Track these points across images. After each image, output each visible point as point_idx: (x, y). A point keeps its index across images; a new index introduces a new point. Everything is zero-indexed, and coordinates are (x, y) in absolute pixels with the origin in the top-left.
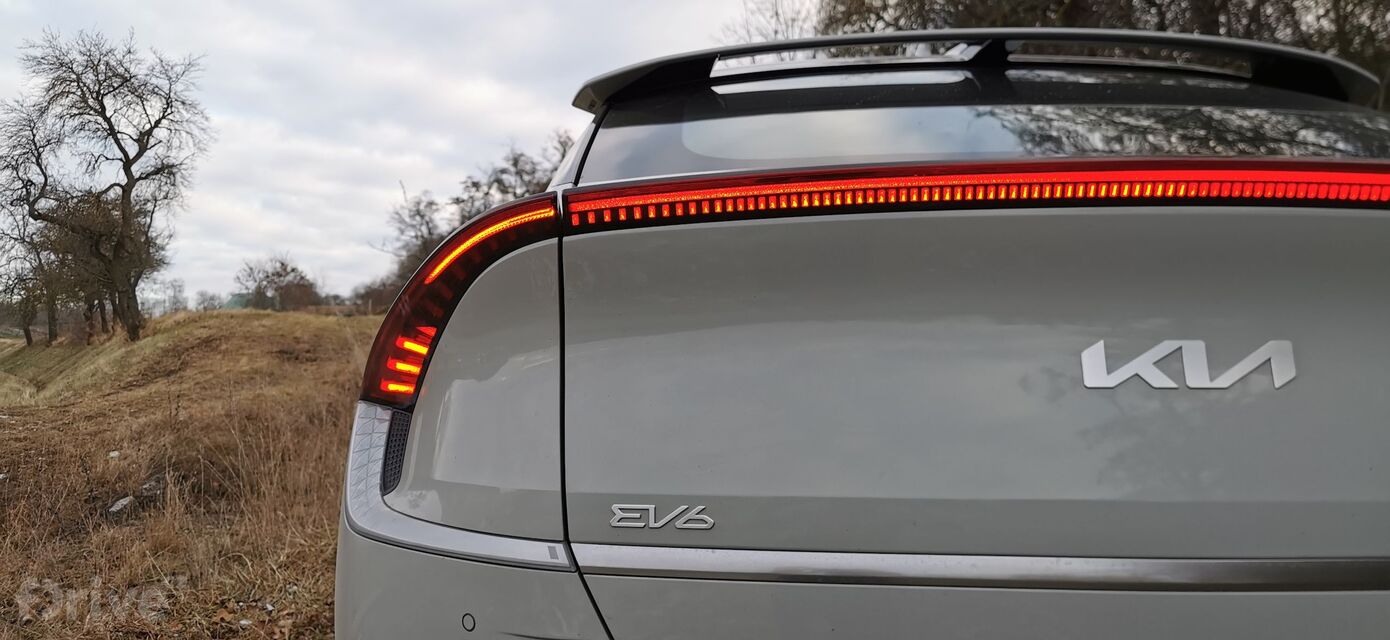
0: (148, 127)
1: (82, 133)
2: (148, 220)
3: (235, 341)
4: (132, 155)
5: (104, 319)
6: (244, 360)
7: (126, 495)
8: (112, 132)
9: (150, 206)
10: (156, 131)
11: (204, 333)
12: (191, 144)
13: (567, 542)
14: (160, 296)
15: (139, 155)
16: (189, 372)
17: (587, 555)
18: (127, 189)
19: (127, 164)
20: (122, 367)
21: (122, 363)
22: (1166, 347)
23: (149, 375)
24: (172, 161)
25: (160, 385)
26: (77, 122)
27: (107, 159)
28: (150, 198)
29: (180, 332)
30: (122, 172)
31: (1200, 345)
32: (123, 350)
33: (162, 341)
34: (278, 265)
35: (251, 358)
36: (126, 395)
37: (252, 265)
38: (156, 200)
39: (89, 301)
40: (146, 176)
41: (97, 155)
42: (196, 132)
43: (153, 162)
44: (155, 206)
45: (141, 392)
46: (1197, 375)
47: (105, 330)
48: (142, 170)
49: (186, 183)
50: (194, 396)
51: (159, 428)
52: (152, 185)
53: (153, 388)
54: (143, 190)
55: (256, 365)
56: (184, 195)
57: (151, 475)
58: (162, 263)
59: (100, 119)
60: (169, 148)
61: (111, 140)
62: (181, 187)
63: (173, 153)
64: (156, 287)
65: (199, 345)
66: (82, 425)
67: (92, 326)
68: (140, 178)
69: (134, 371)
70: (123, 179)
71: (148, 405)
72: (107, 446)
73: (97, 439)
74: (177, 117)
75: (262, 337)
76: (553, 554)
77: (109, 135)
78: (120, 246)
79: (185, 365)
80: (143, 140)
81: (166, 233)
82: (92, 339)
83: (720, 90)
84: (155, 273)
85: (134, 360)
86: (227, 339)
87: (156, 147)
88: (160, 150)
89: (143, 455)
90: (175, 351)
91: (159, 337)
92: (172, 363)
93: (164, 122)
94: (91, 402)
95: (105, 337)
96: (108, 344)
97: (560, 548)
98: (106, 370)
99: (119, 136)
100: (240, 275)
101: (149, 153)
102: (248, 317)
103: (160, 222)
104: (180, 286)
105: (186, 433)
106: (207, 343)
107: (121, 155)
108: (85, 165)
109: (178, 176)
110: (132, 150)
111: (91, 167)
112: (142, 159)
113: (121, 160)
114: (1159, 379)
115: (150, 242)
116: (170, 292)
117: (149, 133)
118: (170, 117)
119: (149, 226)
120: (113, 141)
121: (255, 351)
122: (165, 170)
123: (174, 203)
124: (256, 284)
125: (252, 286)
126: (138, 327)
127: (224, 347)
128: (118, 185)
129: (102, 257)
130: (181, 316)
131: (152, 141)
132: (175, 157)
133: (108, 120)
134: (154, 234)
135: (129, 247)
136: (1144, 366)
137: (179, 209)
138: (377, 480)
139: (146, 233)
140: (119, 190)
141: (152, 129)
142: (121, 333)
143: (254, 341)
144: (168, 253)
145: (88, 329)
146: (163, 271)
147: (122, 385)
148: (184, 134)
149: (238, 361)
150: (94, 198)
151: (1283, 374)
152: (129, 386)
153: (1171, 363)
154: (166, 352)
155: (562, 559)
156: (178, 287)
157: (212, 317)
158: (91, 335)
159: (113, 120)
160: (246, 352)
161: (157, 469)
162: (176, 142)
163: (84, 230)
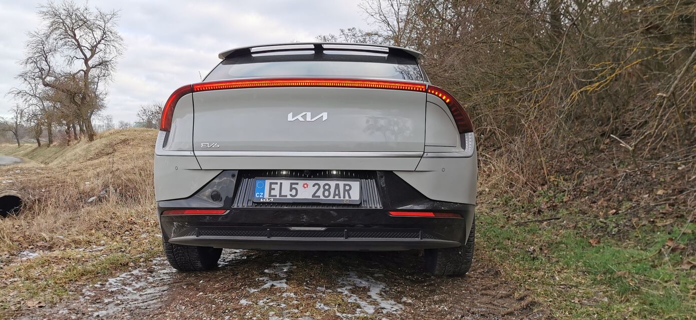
0: (95, 43)
1: (66, 47)
2: (96, 86)
3: (136, 141)
4: (88, 56)
5: (75, 133)
6: (141, 149)
7: (94, 196)
8: (79, 46)
9: (96, 80)
10: (99, 46)
11: (123, 138)
12: (115, 52)
13: (193, 151)
14: (101, 123)
15: (92, 56)
16: (116, 154)
17: (197, 153)
18: (86, 73)
19: (86, 61)
20: (87, 152)
21: (87, 150)
22: (304, 113)
23: (99, 155)
24: (107, 59)
25: (105, 158)
26: (62, 42)
27: (77, 58)
28: (96, 76)
29: (113, 137)
30: (84, 64)
31: (310, 113)
32: (87, 145)
33: (104, 141)
34: (158, 108)
35: (144, 148)
36: (89, 163)
37: (145, 108)
38: (99, 77)
39: (68, 125)
40: (95, 67)
41: (72, 57)
42: (117, 45)
43: (98, 60)
44: (99, 80)
45: (96, 161)
46: (309, 119)
47: (76, 138)
48: (93, 64)
49: (113, 69)
50: (119, 163)
51: (105, 172)
52: (98, 70)
53: (101, 160)
54: (94, 72)
55: (146, 151)
56: (112, 74)
57: (103, 189)
58: (102, 106)
59: (74, 40)
60: (105, 53)
61: (78, 50)
62: (111, 71)
63: (107, 56)
64: (100, 118)
65: (121, 143)
66: (73, 173)
67: (70, 137)
68: (92, 67)
69: (93, 153)
70: (85, 68)
71: (100, 165)
72: (85, 179)
73: (80, 178)
74: (108, 39)
75: (148, 139)
76: (191, 153)
77: (78, 47)
78: (84, 98)
79: (115, 150)
80: (93, 50)
81: (104, 92)
82: (70, 143)
83: (253, 55)
84: (99, 112)
85: (92, 149)
86: (133, 140)
87: (99, 53)
88: (101, 54)
89: (100, 182)
90: (111, 145)
91: (103, 139)
92: (110, 150)
93: (103, 41)
94: (76, 165)
95: (76, 142)
96: (78, 145)
97: (192, 152)
98: (80, 153)
99: (82, 47)
100: (139, 113)
101: (96, 56)
102: (142, 131)
103: (101, 87)
104: (110, 119)
105: (117, 173)
106: (125, 142)
107: (83, 57)
108: (67, 61)
109: (109, 66)
110: (88, 54)
111: (70, 62)
112: (93, 58)
113: (83, 59)
114: (301, 119)
115: (97, 97)
116: (106, 122)
117: (96, 46)
118: (105, 39)
119: (96, 89)
120: (79, 50)
121: (146, 145)
122: (103, 64)
123: (107, 78)
124: (147, 117)
125: (145, 118)
126: (93, 135)
127: (132, 143)
128: (83, 71)
129: (76, 103)
130: (112, 131)
131: (97, 50)
132: (108, 57)
133: (77, 41)
134: (99, 93)
135: (88, 98)
136: (299, 117)
137: (110, 81)
138: (162, 146)
139: (95, 93)
140: (82, 73)
141: (97, 44)
142: (84, 139)
143: (145, 141)
144: (105, 102)
145: (68, 138)
146: (103, 110)
147: (88, 159)
148: (111, 47)
149: (138, 149)
150: (73, 77)
151: (325, 118)
152: (91, 159)
153: (304, 117)
154: (106, 145)
155: (193, 154)
156: (109, 119)
157: (126, 131)
158: (69, 141)
159: (79, 40)
160: (141, 145)
161: (106, 186)
162: (108, 51)
163: (68, 91)
